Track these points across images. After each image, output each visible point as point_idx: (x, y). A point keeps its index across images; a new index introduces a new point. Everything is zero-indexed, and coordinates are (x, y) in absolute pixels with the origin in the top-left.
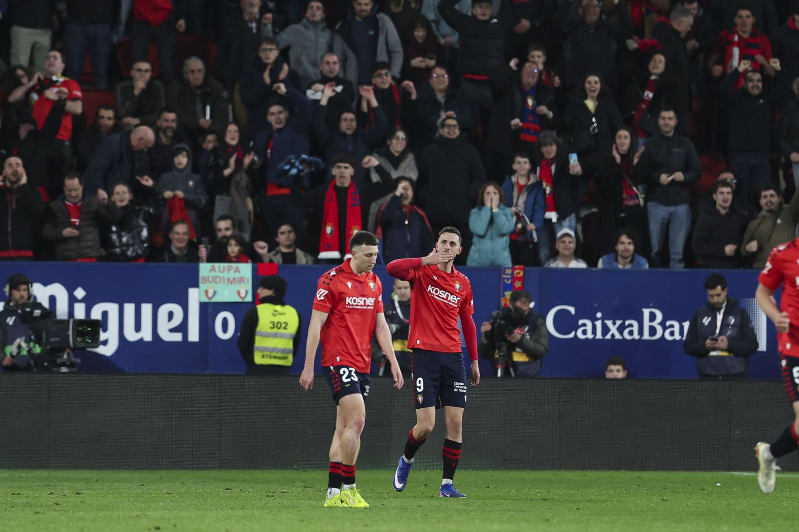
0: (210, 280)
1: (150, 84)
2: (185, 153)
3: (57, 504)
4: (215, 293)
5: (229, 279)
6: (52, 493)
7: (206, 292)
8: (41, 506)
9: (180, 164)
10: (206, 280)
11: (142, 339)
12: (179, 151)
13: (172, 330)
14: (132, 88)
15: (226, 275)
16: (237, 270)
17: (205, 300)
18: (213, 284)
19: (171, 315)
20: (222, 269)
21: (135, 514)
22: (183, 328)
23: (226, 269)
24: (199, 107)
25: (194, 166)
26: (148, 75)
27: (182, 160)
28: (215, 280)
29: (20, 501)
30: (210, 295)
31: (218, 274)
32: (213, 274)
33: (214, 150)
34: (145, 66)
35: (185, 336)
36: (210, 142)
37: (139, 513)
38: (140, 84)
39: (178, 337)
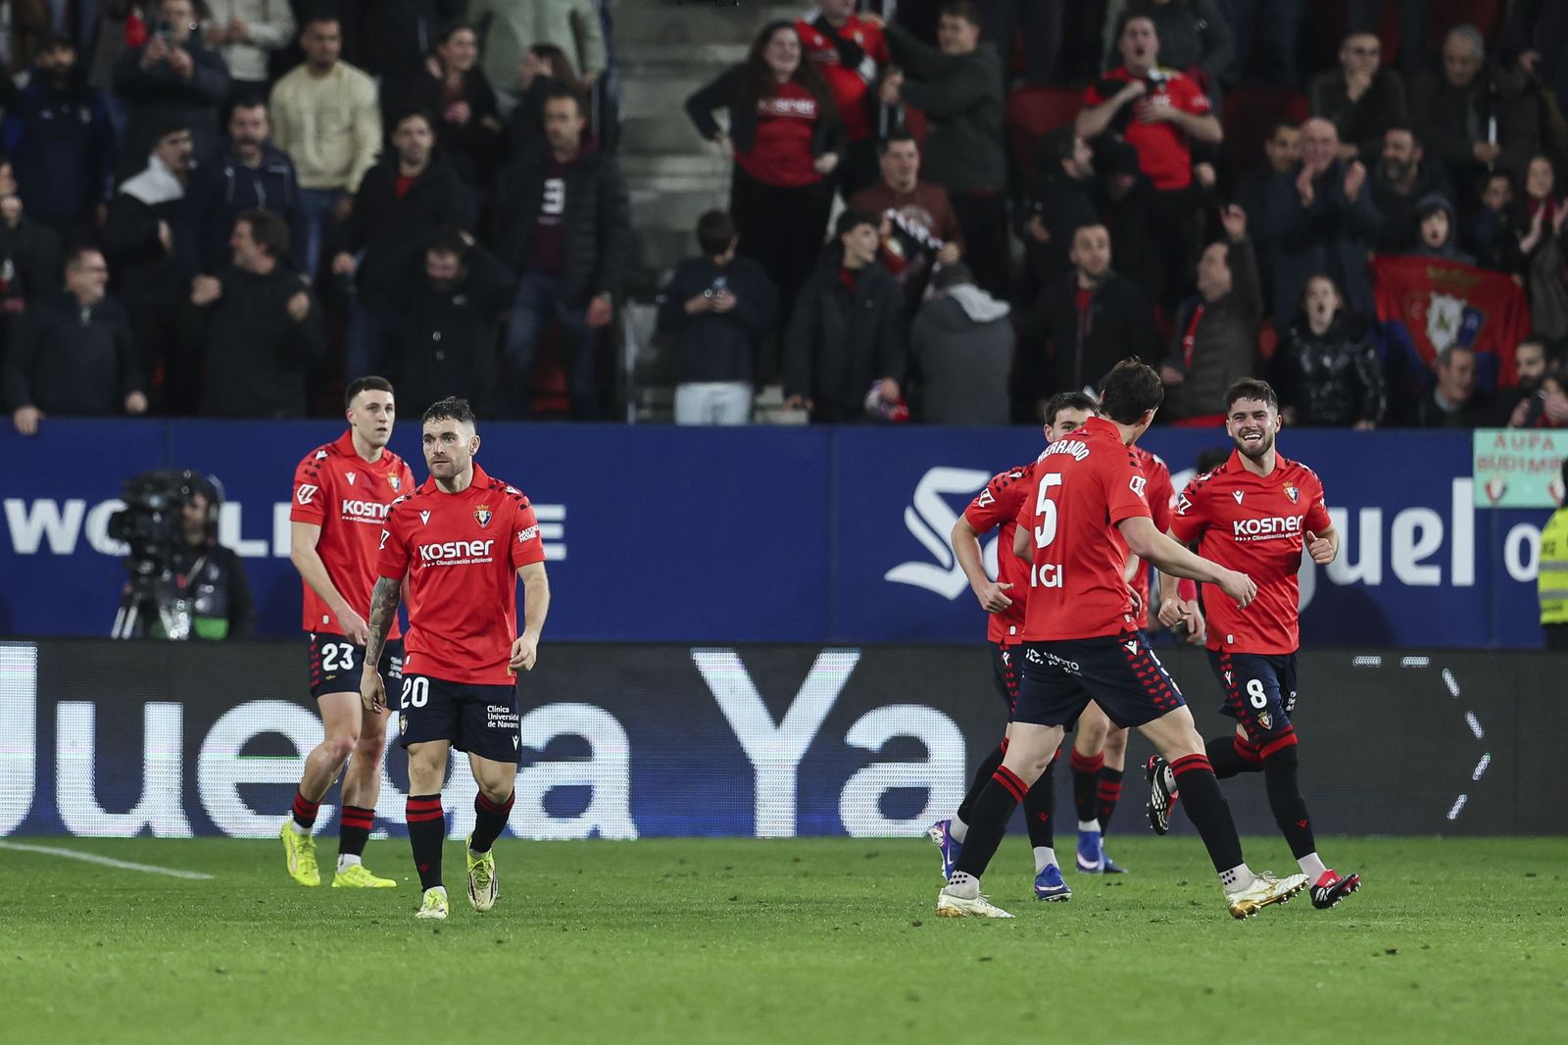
0: (1496, 461)
1: (1378, 79)
2: (1442, 214)
3: (1193, 903)
4: (1504, 490)
5: (1532, 463)
6: (1184, 883)
7: (1488, 488)
8: (1163, 908)
9: (1435, 235)
10: (1487, 463)
11: (1361, 581)
12: (1431, 210)
13: (1422, 562)
14: (1343, 87)
15: (1527, 454)
16: (1549, 444)
17: (1485, 502)
18: (1502, 472)
19: (1418, 534)
20: (1518, 441)
21: (1348, 923)
22: (1442, 557)
23: (1527, 443)
24: (1472, 122)
26: (1374, 61)
27: (1437, 227)
28: (1504, 463)
29: (1121, 898)
30: (1496, 490)
31: (1510, 451)
32: (1499, 452)
34: (1370, 42)
35: (1447, 573)
36: (1497, 191)
37: (1355, 922)
39: (1431, 576)
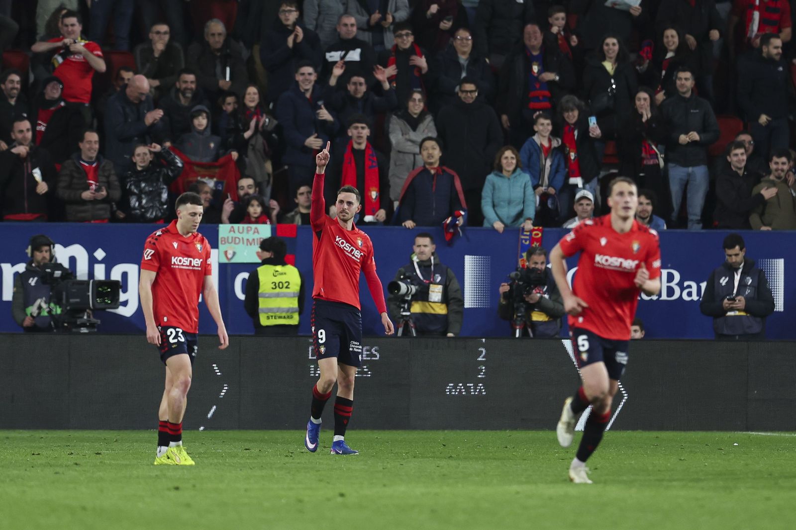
0: (230, 241)
1: (169, 46)
2: (204, 115)
3: (76, 464)
4: (234, 254)
5: (248, 240)
6: (72, 453)
7: (226, 253)
8: (61, 466)
9: (200, 125)
10: (226, 241)
12: (198, 113)
14: (152, 51)
15: (245, 236)
16: (256, 231)
17: (225, 261)
18: (233, 245)
20: (241, 230)
21: (155, 473)
23: (245, 230)
24: (218, 69)
25: (214, 127)
26: (167, 38)
27: (201, 122)
28: (234, 240)
29: (39, 462)
30: (230, 256)
31: (237, 235)
32: (232, 235)
33: (235, 112)
34: (164, 28)
36: (229, 104)
37: (158, 473)
38: (160, 46)
